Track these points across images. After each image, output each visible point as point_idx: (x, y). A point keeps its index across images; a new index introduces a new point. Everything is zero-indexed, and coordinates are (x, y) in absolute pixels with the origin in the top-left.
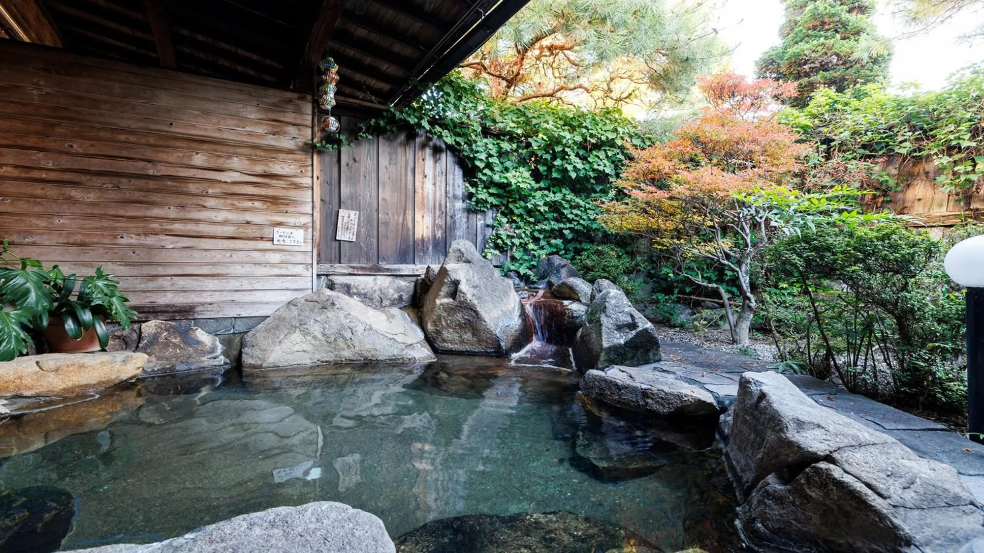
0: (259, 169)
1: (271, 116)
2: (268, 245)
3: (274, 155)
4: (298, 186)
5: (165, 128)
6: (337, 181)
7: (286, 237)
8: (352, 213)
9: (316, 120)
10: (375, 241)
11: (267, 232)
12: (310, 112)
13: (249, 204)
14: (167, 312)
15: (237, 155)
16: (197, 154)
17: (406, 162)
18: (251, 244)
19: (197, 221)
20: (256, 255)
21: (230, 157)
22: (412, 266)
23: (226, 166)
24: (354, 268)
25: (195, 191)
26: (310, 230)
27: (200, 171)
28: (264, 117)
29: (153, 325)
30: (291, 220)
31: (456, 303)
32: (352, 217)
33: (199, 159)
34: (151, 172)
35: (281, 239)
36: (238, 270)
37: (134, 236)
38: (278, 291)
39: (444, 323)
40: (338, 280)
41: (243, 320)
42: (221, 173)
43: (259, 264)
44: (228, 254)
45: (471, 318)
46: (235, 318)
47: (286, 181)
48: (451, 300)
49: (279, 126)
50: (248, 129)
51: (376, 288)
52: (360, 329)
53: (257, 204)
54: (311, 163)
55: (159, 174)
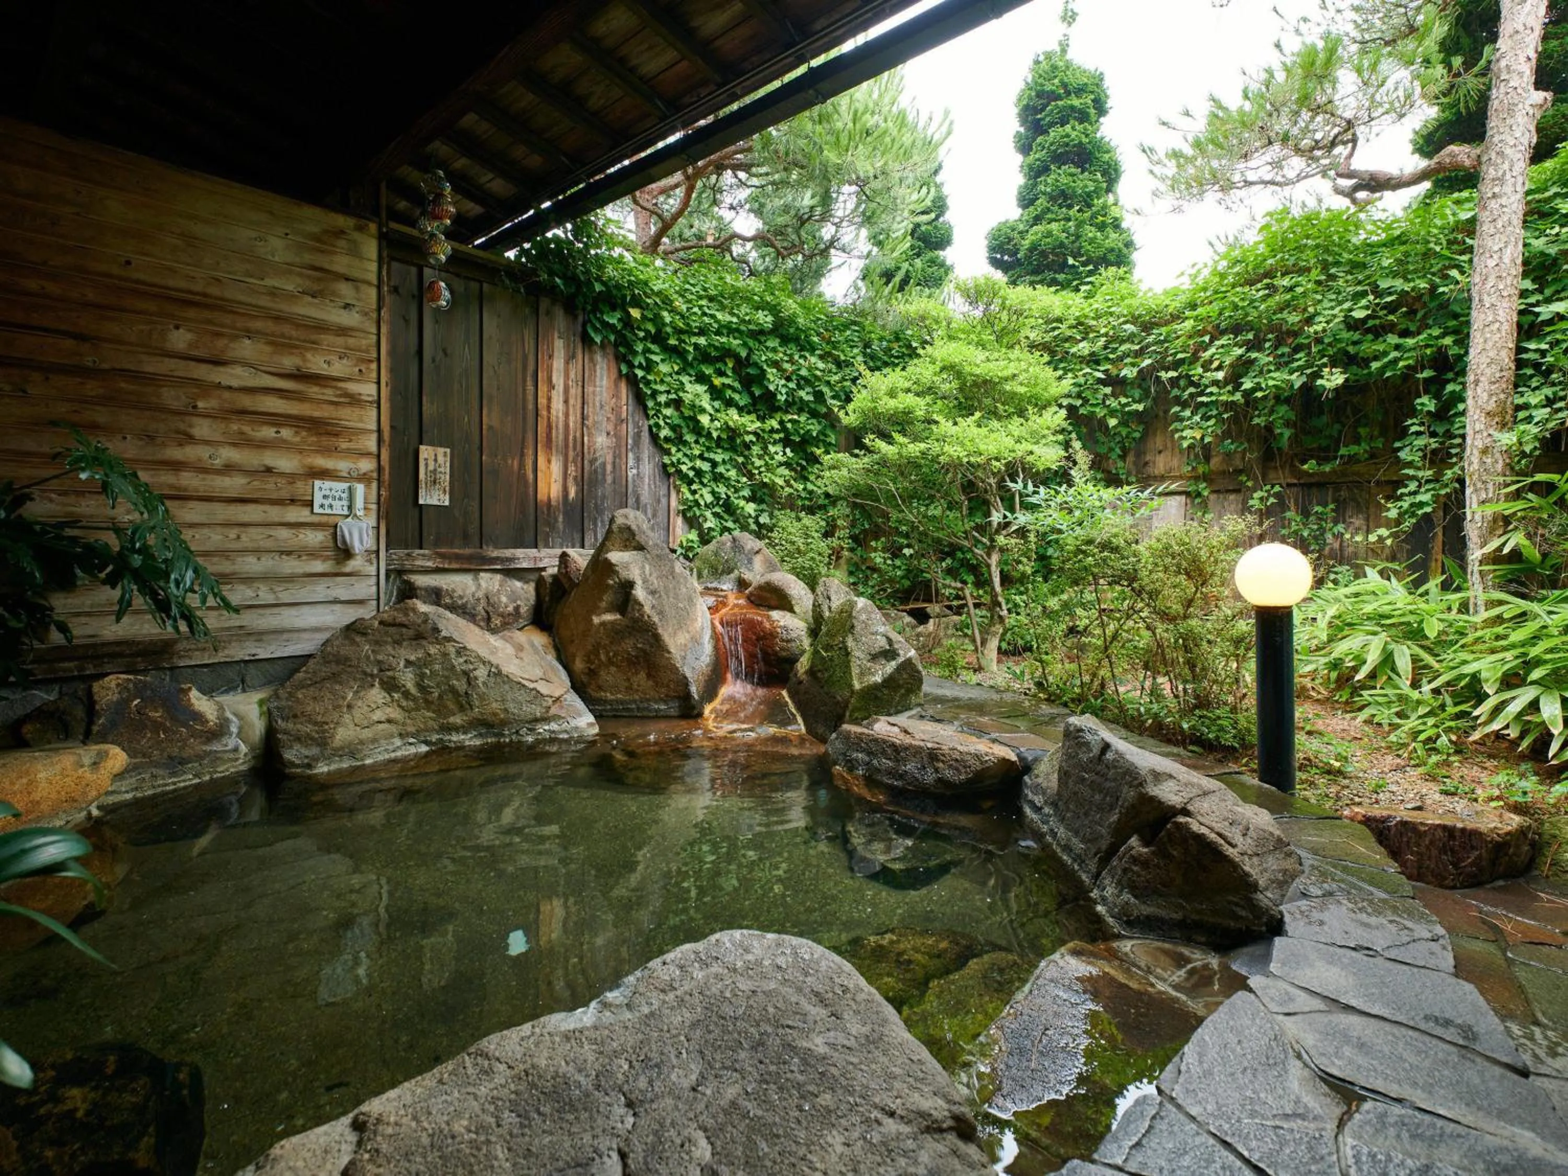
0: (289, 362)
1: (308, 258)
2: (302, 515)
3: (314, 337)
4: (354, 400)
5: (115, 270)
6: (416, 392)
7: (334, 498)
8: (441, 451)
9: (384, 273)
10: (476, 504)
11: (300, 488)
12: (374, 256)
13: (268, 432)
14: (121, 655)
15: (249, 334)
16: (177, 327)
17: (525, 358)
18: (274, 513)
19: (177, 466)
20: (284, 534)
21: (235, 338)
22: (533, 552)
23: (230, 355)
24: (443, 556)
25: (175, 405)
26: (374, 485)
27: (182, 363)
28: (298, 260)
29: (113, 685)
30: (342, 465)
31: (626, 622)
32: (441, 459)
33: (180, 339)
34: (88, 361)
35: (326, 502)
36: (251, 565)
37: (53, 496)
38: (319, 607)
39: (603, 657)
40: (421, 581)
41: (261, 665)
42: (221, 369)
43: (289, 553)
44: (233, 533)
45: (647, 647)
46: (246, 662)
47: (336, 388)
48: (618, 617)
49: (319, 280)
50: (269, 282)
51: (480, 594)
52: (481, 673)
53: (286, 433)
54: (375, 355)
55: (105, 366)
